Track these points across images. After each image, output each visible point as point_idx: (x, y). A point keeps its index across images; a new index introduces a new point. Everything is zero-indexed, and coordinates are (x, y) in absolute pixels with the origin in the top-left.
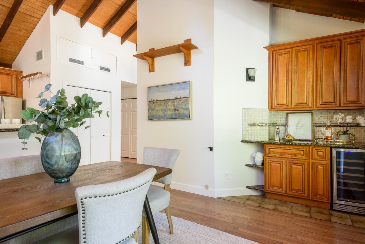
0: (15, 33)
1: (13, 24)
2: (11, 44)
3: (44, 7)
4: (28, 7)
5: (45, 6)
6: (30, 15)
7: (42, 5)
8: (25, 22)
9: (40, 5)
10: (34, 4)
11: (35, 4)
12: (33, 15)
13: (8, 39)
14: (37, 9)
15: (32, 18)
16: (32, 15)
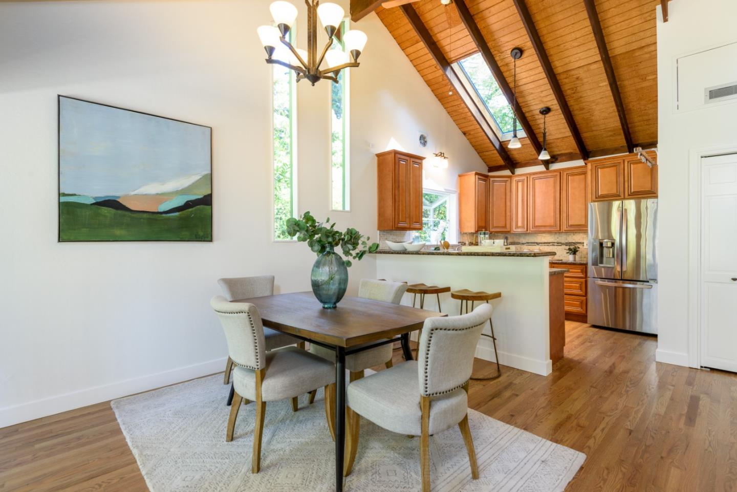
0: (642, 88)
1: (628, 77)
2: (648, 107)
3: (649, 18)
4: (627, 39)
5: (650, 16)
6: (639, 47)
7: (644, 18)
8: (640, 63)
9: (641, 22)
10: (630, 27)
11: (632, 27)
12: (643, 43)
13: (638, 102)
14: (642, 30)
15: (646, 50)
16: (643, 45)
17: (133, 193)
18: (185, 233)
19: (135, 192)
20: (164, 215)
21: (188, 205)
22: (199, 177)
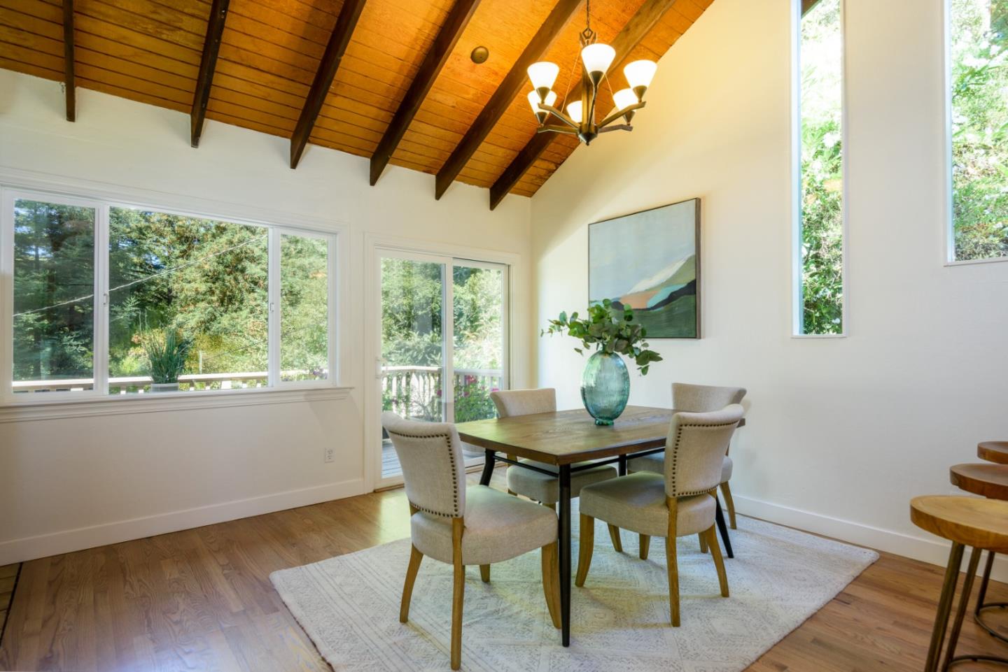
17: (629, 293)
18: (671, 331)
19: (632, 291)
20: (651, 311)
21: (672, 297)
22: (684, 262)
